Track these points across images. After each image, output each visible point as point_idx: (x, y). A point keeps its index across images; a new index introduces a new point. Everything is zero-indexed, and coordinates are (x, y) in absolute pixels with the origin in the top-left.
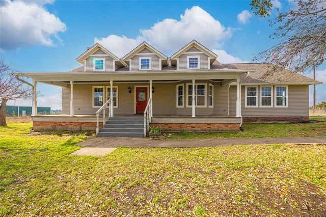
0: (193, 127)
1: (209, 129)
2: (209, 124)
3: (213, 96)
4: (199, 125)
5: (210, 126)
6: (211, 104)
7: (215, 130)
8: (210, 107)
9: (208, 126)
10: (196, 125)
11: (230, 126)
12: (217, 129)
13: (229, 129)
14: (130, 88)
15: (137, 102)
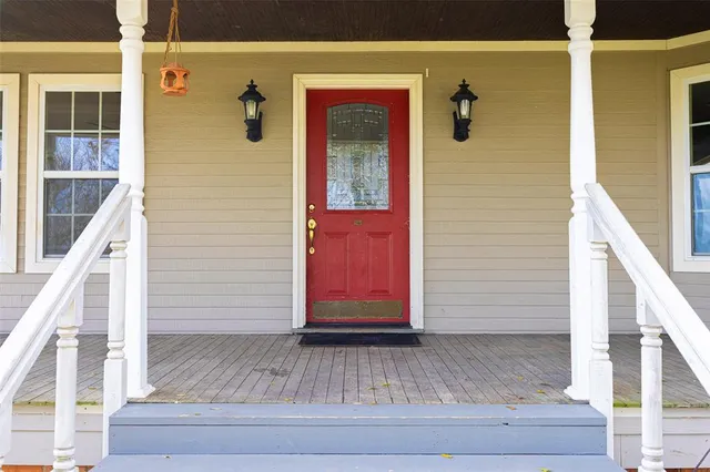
14: (252, 94)
15: (313, 224)
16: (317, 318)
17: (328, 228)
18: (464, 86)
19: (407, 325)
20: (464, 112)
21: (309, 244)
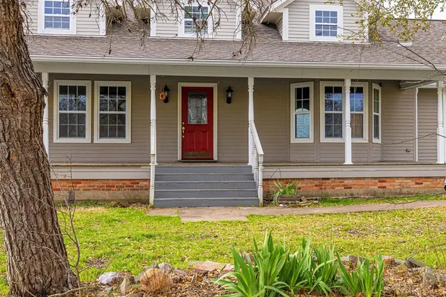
0: (347, 187)
1: (381, 190)
2: (382, 180)
3: (380, 114)
4: (362, 182)
5: (384, 184)
6: (377, 135)
7: (396, 193)
8: (375, 140)
9: (380, 184)
10: (355, 182)
11: (425, 184)
12: (398, 191)
13: (423, 190)
14: (166, 89)
15: (183, 128)
16: (184, 157)
17: (189, 129)
18: (230, 88)
19: (212, 159)
20: (230, 96)
21: (182, 134)
